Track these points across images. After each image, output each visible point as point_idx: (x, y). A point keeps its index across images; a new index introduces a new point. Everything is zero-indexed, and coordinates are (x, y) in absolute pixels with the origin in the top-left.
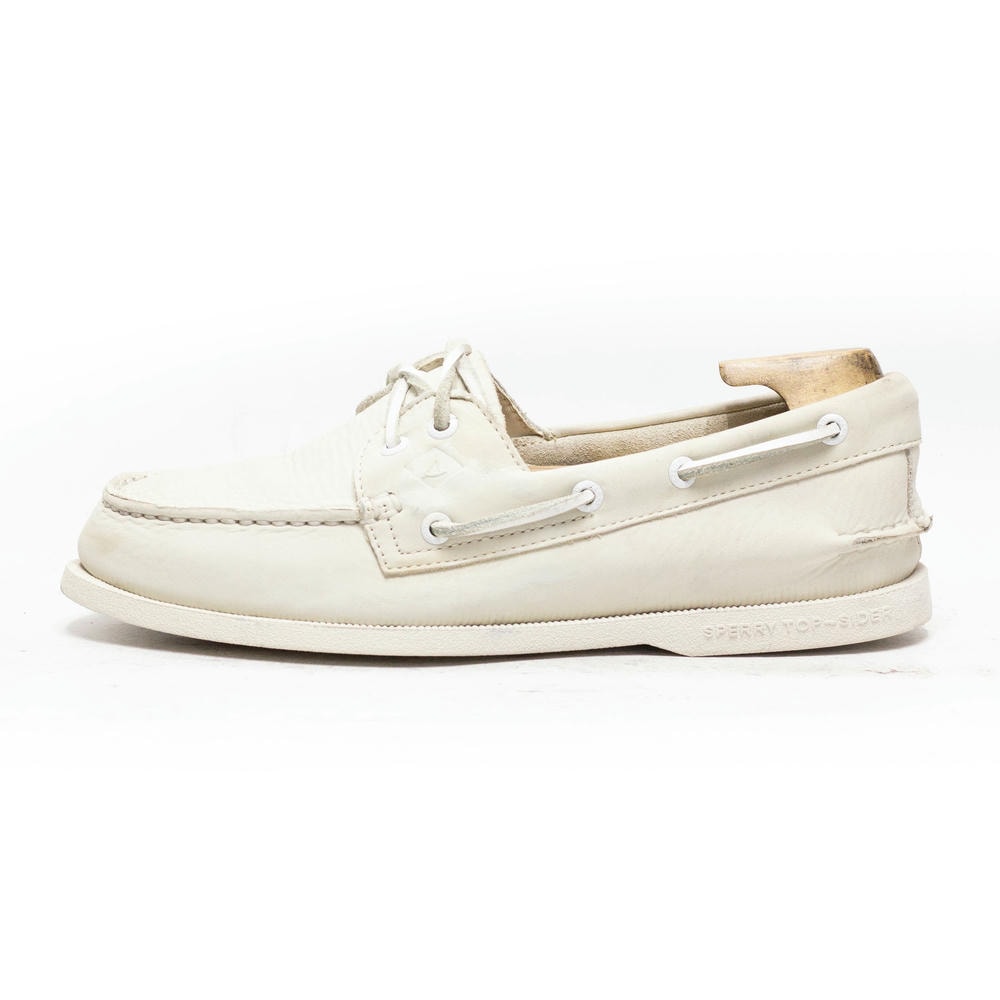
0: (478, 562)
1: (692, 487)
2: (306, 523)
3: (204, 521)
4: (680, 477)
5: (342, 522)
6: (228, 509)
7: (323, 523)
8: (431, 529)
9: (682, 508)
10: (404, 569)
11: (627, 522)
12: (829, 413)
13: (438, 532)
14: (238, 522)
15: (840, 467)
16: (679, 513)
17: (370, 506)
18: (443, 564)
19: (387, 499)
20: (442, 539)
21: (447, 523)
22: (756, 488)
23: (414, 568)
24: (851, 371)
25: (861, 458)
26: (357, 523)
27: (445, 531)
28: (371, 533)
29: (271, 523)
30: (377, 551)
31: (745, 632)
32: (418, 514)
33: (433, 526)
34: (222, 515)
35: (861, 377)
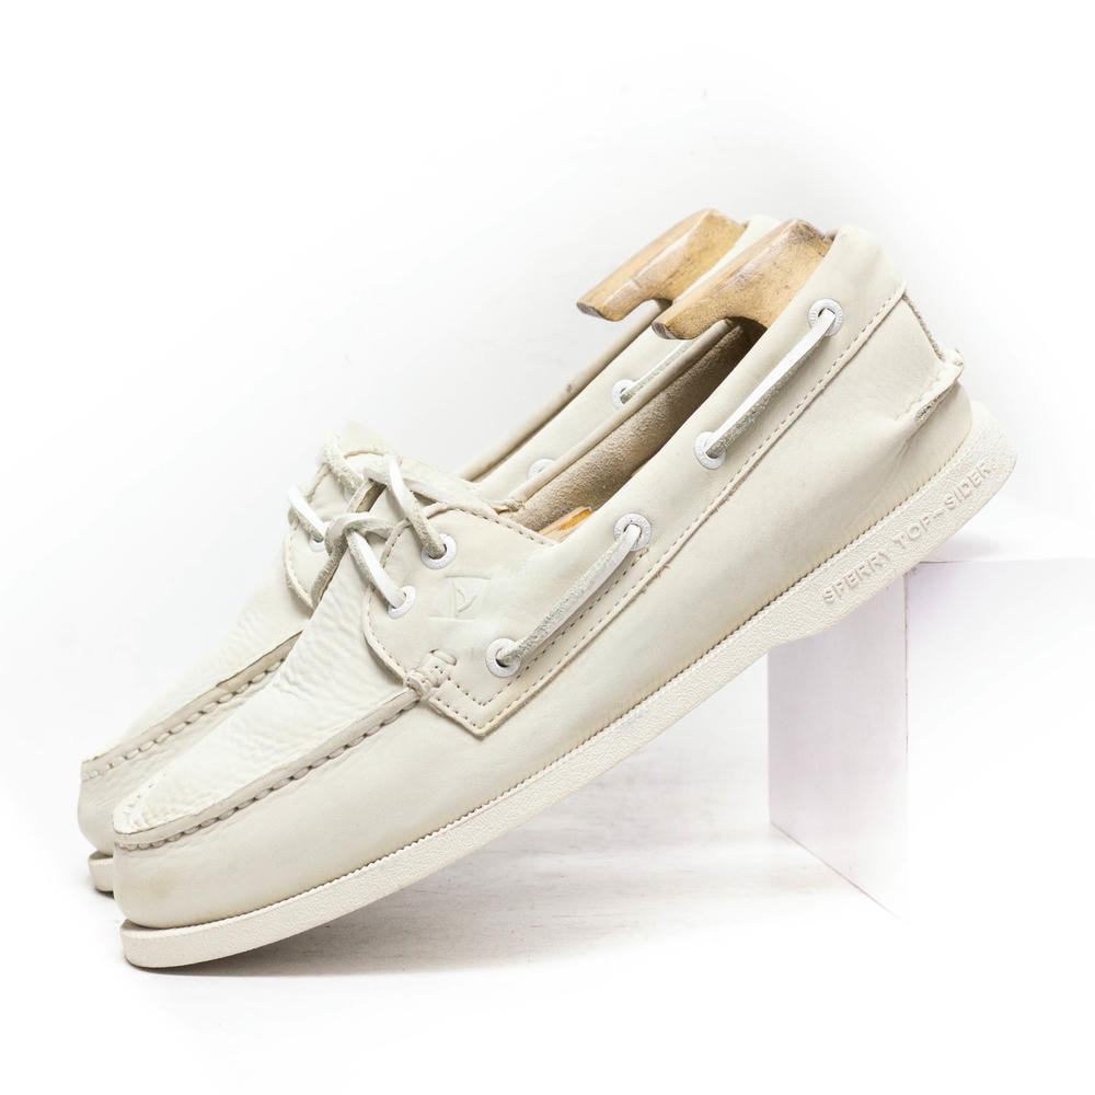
0: (565, 666)
1: (727, 458)
2: (365, 735)
3: (255, 799)
4: (711, 456)
5: (402, 711)
6: (274, 772)
7: (382, 725)
8: (498, 662)
9: (730, 487)
10: (498, 719)
11: (687, 534)
12: (814, 302)
13: (508, 660)
14: (292, 778)
15: (857, 349)
16: (730, 494)
17: (422, 676)
18: (533, 690)
19: (433, 660)
20: (516, 665)
21: (510, 646)
22: (788, 422)
23: (507, 711)
24: (798, 250)
25: (870, 329)
26: (417, 702)
27: (515, 655)
28: (440, 704)
29: (328, 758)
30: (458, 718)
31: (864, 573)
32: (476, 655)
33: (499, 658)
34: (271, 781)
35: (812, 251)
